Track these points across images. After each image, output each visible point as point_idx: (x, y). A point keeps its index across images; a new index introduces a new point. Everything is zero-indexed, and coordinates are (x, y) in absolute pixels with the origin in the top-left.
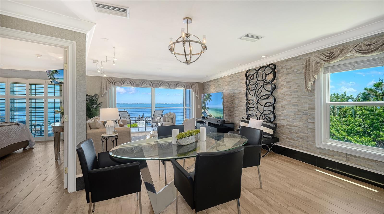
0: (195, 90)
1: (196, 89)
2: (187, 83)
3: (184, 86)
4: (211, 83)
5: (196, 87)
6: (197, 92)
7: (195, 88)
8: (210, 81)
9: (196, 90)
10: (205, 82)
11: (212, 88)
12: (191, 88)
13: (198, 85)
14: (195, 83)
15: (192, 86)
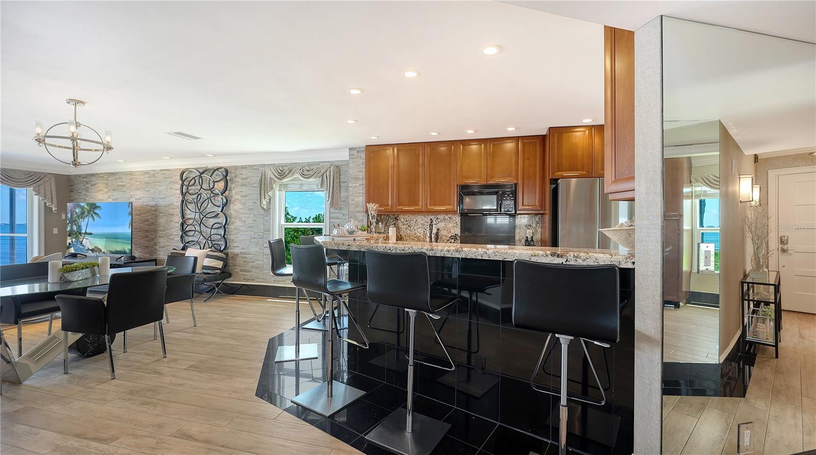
0: (42, 191)
1: (48, 189)
2: (15, 171)
5: (48, 184)
6: (49, 196)
7: (42, 188)
8: (92, 175)
9: (48, 192)
10: (80, 176)
11: (99, 190)
12: (29, 186)
13: (52, 180)
14: (46, 175)
15: (32, 181)
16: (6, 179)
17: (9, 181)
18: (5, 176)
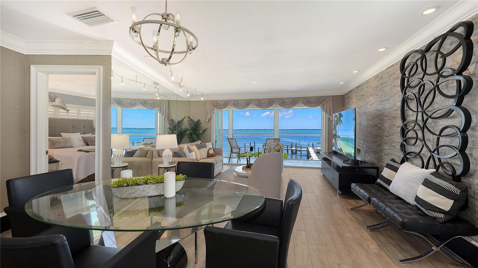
0: (325, 108)
1: (328, 106)
2: (312, 97)
3: (307, 103)
4: (353, 95)
5: (328, 103)
6: (328, 111)
7: (325, 106)
8: (351, 91)
9: (328, 108)
10: (346, 94)
11: (353, 102)
12: (318, 105)
13: (331, 100)
14: (327, 97)
15: (320, 102)
16: (308, 103)
17: (309, 104)
18: (308, 101)
